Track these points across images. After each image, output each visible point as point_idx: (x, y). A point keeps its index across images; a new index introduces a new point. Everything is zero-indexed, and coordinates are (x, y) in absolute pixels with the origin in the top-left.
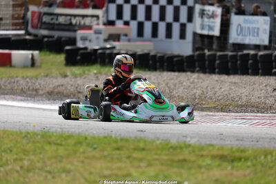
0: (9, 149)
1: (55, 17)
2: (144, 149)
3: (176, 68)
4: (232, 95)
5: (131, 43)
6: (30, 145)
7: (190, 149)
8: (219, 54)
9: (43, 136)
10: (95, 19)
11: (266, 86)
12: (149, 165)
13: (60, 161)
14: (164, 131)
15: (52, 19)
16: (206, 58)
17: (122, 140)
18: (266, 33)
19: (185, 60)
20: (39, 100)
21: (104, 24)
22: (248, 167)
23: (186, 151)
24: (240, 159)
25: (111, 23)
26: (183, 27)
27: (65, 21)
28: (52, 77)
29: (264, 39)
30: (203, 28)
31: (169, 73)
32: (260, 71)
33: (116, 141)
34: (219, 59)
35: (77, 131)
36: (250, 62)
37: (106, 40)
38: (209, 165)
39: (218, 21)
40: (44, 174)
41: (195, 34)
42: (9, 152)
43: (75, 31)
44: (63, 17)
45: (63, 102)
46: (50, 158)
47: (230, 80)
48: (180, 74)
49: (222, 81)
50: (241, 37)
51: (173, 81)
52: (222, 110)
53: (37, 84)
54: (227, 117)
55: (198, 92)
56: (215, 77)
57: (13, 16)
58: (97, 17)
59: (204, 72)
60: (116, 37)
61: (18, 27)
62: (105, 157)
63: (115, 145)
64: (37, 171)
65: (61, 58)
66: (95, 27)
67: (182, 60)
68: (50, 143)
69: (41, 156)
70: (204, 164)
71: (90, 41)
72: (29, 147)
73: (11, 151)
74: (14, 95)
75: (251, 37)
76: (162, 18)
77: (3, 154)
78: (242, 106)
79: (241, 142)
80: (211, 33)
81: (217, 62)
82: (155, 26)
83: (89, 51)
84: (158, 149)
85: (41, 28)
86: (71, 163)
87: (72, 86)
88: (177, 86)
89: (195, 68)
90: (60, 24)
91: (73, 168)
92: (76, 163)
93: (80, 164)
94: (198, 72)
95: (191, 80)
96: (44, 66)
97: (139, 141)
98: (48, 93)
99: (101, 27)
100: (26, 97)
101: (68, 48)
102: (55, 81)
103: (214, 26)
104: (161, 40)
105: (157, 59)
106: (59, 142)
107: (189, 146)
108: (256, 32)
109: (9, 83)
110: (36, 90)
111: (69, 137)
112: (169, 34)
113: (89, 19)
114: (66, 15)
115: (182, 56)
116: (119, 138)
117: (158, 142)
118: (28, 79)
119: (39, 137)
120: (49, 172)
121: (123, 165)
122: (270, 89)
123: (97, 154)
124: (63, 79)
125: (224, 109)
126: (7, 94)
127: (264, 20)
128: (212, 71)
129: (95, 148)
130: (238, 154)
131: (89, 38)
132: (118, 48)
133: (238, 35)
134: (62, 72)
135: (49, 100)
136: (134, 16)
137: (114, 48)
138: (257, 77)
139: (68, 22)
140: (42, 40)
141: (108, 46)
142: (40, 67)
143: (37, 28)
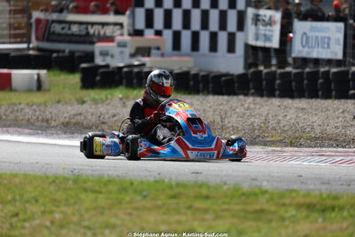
0: (33, 198)
1: (67, 26)
2: (207, 197)
3: (224, 90)
4: (301, 125)
5: (165, 59)
6: (60, 193)
7: (267, 196)
8: (279, 71)
9: (75, 182)
10: (118, 27)
11: (343, 112)
12: (217, 217)
13: (102, 214)
14: (225, 173)
15: (63, 28)
16: (263, 76)
17: (178, 185)
18: (339, 44)
19: (235, 80)
20: (53, 134)
21: (130, 35)
22: (345, 218)
23: (263, 199)
24: (333, 209)
25: (139, 33)
26: (232, 37)
27: (80, 30)
28: (66, 103)
29: (337, 52)
30: (257, 39)
31: (216, 97)
32: (334, 93)
33: (171, 187)
34: (280, 79)
35: (115, 174)
36: (320, 81)
37: (133, 56)
38: (293, 216)
39: (277, 29)
40: (82, 231)
41: (247, 47)
42: (33, 202)
43: (93, 43)
44: (76, 26)
45: (84, 136)
46: (87, 210)
47: (295, 105)
48: (231, 97)
49: (286, 107)
50: (306, 49)
51: (221, 107)
52: (292, 144)
53: (48, 113)
54: (301, 154)
55: (257, 121)
56: (276, 101)
57: (10, 25)
58: (121, 25)
59: (261, 95)
60: (145, 51)
61: (18, 40)
62: (159, 207)
63: (170, 192)
64: (72, 226)
65: (76, 79)
66: (118, 39)
67: (232, 80)
68: (86, 190)
69: (77, 207)
70: (288, 215)
71: (112, 56)
72: (60, 195)
73: (37, 201)
74: (19, 127)
75: (320, 49)
76: (205, 25)
77: (27, 205)
78: (316, 138)
79: (329, 187)
80: (268, 45)
81: (278, 82)
82: (195, 36)
83: (111, 69)
84: (226, 196)
85: (49, 40)
86: (116, 216)
87: (92, 114)
88: (229, 114)
89: (249, 90)
90: (73, 35)
91: (118, 222)
92: (122, 216)
93: (127, 218)
94: (253, 95)
95: (246, 106)
96: (53, 89)
97: (201, 186)
98: (63, 124)
99: (126, 38)
100: (36, 129)
101: (84, 65)
102: (69, 108)
103: (272, 36)
104: (203, 55)
105: (200, 79)
106: (97, 188)
107: (266, 192)
108: (326, 43)
109: (11, 112)
110: (47, 121)
111: (110, 181)
112: (213, 47)
113: (111, 27)
114: (81, 23)
115: (232, 75)
116: (174, 183)
117: (225, 187)
118: (34, 107)
119: (71, 182)
120: (88, 228)
121: (183, 218)
122: (349, 117)
123: (148, 204)
124: (80, 106)
125: (294, 142)
126: (9, 126)
127: (337, 27)
128: (271, 94)
129: (145, 197)
130: (329, 202)
131: (110, 53)
132: (148, 65)
133: (304, 47)
134: (78, 96)
135: (65, 133)
136: (168, 23)
137: (143, 65)
138: (330, 101)
139: (84, 33)
140: (51, 56)
141: (136, 63)
142: (48, 90)
143: (43, 40)
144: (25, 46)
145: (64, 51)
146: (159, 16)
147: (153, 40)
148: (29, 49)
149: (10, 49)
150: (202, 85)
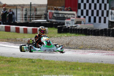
5: (85, 25)
10: (73, 15)
15: (57, 15)
26: (105, 18)
27: (62, 16)
30: (112, 19)
41: (109, 21)
44: (61, 14)
58: (74, 14)
60: (80, 23)
66: (72, 18)
71: (70, 24)
76: (98, 15)
81: (111, 32)
82: (95, 18)
83: (67, 27)
85: (53, 19)
89: (103, 34)
90: (60, 17)
94: (104, 36)
96: (50, 33)
101: (59, 26)
104: (97, 24)
105: (90, 31)
112: (100, 22)
113: (71, 15)
136: (87, 14)
139: (63, 17)
141: (74, 26)
142: (48, 34)
143: (51, 19)
144: (46, 20)
146: (85, 11)
147: (83, 19)
150: (90, 33)
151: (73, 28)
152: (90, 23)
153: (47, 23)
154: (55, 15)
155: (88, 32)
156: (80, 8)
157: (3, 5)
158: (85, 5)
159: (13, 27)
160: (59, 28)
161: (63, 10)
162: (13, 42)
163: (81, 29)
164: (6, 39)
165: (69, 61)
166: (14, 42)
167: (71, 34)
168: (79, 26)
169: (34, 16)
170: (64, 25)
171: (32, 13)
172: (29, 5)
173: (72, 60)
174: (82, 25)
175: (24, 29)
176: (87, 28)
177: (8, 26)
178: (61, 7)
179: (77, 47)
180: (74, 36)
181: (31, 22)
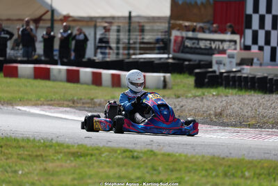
1: (196, 42)
5: (263, 67)
10: (233, 43)
15: (193, 43)
25: (247, 48)
27: (205, 46)
37: (238, 64)
43: (211, 54)
44: (204, 42)
58: (235, 42)
60: (249, 62)
61: (162, 51)
66: (229, 52)
71: (224, 65)
83: (218, 73)
85: (183, 52)
90: (200, 48)
96: (176, 88)
101: (197, 71)
113: (228, 43)
114: (206, 40)
131: (223, 62)
136: (268, 42)
139: (208, 47)
140: (183, 64)
141: (234, 70)
142: (171, 88)
143: (178, 52)
144: (166, 56)
145: (195, 61)
146: (262, 34)
147: (256, 53)
148: (168, 58)
149: (155, 58)
150: (274, 87)
151: (232, 75)
152: (273, 63)
153: (168, 63)
154: (188, 43)
155: (268, 85)
156: (249, 26)
157: (63, 18)
158: (262, 19)
159: (86, 72)
160: (197, 75)
161: (207, 31)
162: (87, 109)
163: (251, 78)
164: (69, 101)
165: (222, 156)
166: (89, 107)
167: (227, 90)
168: (247, 71)
169: (138, 46)
170: (211, 67)
171: (132, 37)
172: (124, 18)
173: (230, 154)
174: (254, 67)
175: (113, 75)
176: (265, 75)
177: (74, 68)
178: (205, 22)
179: (241, 123)
180: (236, 94)
181: (130, 60)
